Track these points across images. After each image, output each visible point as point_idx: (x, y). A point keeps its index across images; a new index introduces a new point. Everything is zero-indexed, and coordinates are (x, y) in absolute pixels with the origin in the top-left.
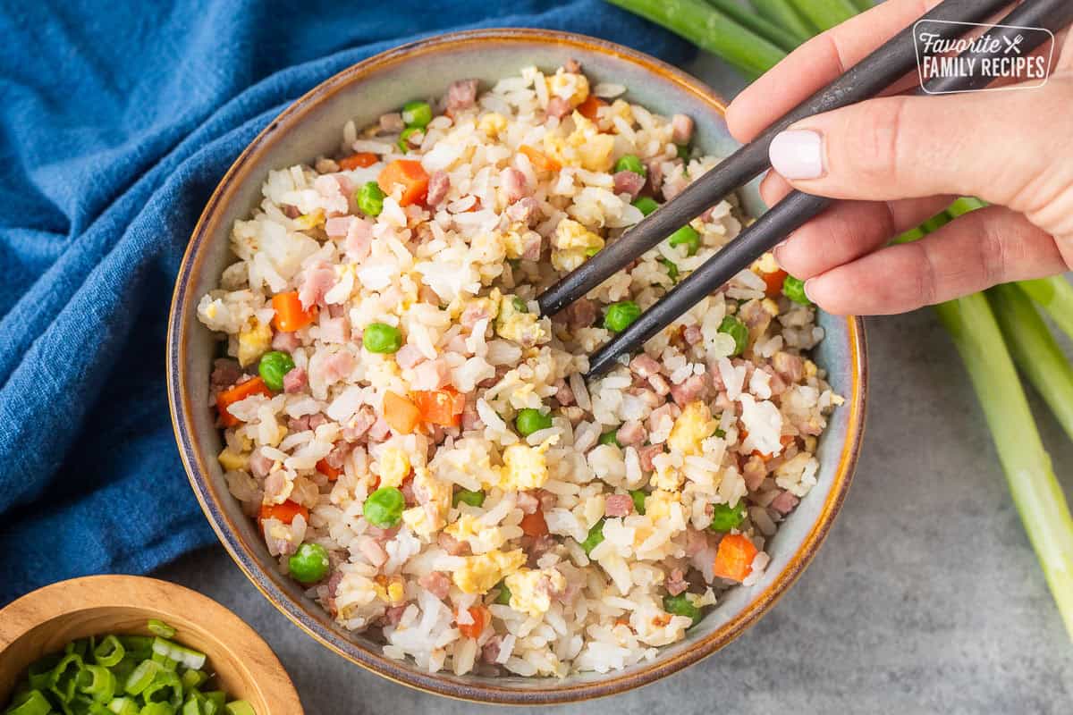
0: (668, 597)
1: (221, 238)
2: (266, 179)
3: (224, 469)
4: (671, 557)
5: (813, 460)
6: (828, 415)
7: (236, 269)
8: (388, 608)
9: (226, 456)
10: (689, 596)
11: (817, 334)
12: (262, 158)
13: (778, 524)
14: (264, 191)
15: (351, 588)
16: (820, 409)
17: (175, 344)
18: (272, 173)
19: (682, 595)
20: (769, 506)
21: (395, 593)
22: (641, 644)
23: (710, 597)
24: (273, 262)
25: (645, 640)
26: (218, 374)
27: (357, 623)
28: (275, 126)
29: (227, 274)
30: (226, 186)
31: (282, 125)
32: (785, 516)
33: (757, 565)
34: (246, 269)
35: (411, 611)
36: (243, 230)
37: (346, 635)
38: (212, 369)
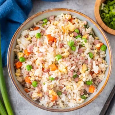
0: (81, 95)
1: (15, 41)
2: (22, 32)
3: (16, 76)
4: (82, 89)
5: (104, 75)
6: (106, 68)
7: (17, 46)
8: (40, 97)
9: (16, 74)
10: (84, 95)
11: (105, 55)
12: (21, 29)
13: (99, 84)
14: (22, 34)
15: (34, 95)
16: (105, 67)
17: (8, 58)
18: (23, 31)
19: (83, 95)
20: (97, 81)
21: (41, 95)
22: (77, 103)
23: (88, 96)
24: (23, 45)
25: (78, 102)
26: (15, 61)
27: (35, 99)
28: (23, 24)
29: (16, 46)
30: (16, 34)
31: (24, 24)
32: (100, 83)
33: (95, 91)
34: (19, 46)
35: (43, 98)
36: (18, 40)
37: (33, 101)
38: (14, 60)
